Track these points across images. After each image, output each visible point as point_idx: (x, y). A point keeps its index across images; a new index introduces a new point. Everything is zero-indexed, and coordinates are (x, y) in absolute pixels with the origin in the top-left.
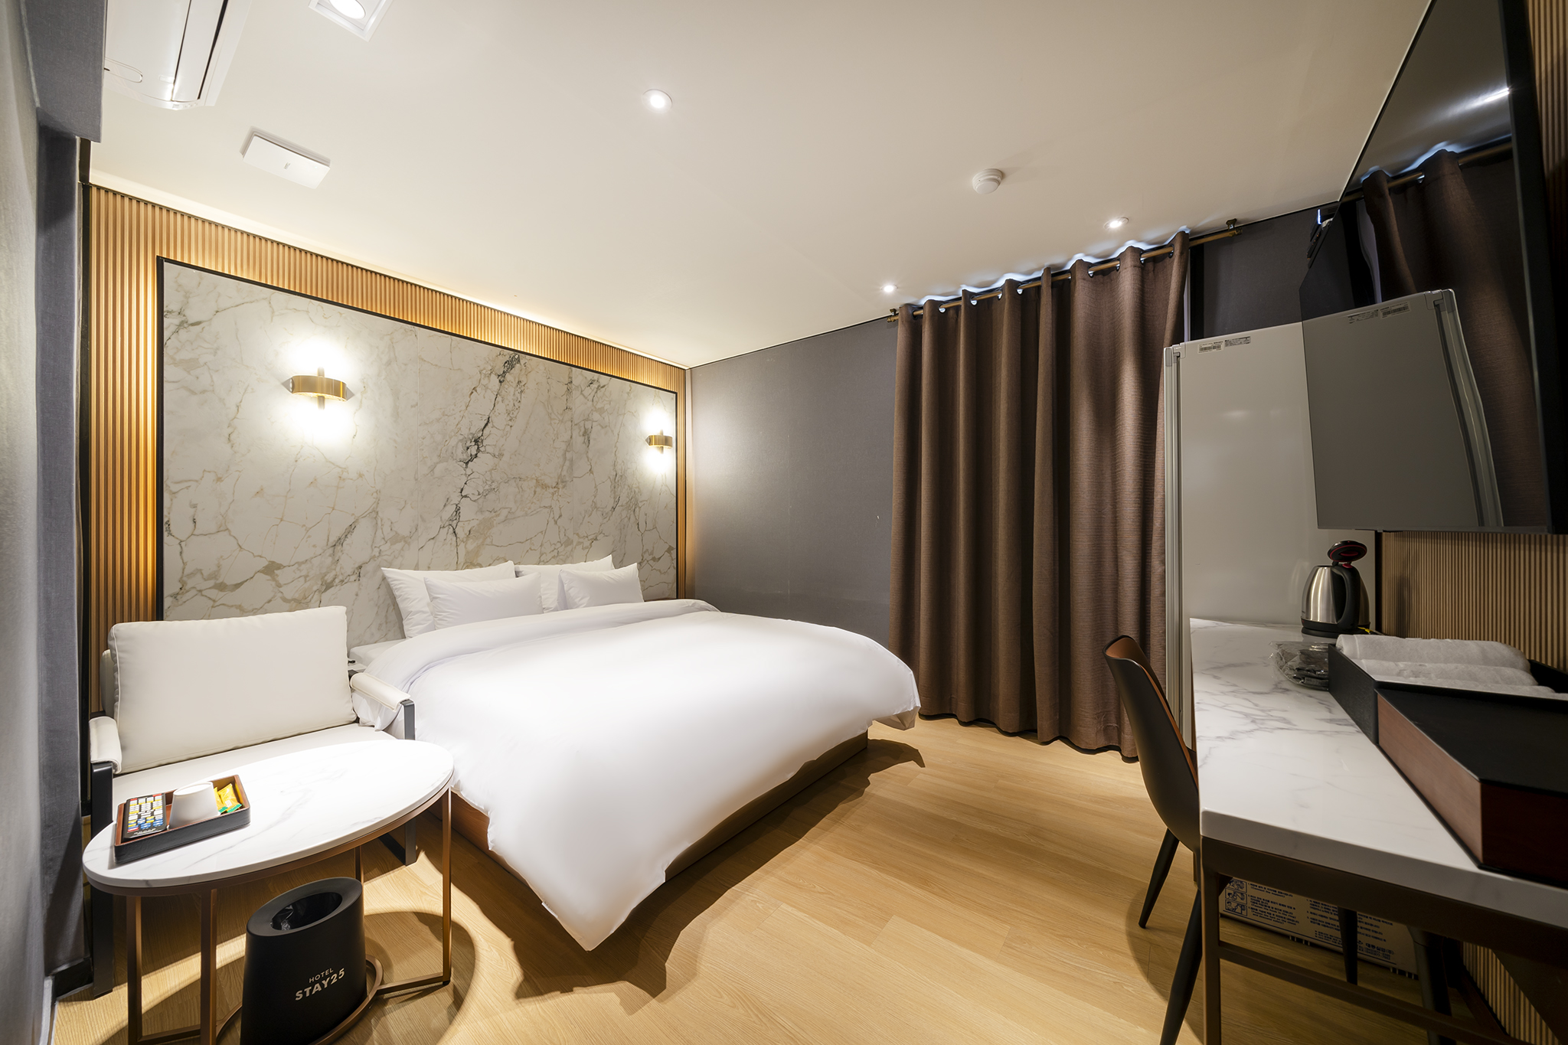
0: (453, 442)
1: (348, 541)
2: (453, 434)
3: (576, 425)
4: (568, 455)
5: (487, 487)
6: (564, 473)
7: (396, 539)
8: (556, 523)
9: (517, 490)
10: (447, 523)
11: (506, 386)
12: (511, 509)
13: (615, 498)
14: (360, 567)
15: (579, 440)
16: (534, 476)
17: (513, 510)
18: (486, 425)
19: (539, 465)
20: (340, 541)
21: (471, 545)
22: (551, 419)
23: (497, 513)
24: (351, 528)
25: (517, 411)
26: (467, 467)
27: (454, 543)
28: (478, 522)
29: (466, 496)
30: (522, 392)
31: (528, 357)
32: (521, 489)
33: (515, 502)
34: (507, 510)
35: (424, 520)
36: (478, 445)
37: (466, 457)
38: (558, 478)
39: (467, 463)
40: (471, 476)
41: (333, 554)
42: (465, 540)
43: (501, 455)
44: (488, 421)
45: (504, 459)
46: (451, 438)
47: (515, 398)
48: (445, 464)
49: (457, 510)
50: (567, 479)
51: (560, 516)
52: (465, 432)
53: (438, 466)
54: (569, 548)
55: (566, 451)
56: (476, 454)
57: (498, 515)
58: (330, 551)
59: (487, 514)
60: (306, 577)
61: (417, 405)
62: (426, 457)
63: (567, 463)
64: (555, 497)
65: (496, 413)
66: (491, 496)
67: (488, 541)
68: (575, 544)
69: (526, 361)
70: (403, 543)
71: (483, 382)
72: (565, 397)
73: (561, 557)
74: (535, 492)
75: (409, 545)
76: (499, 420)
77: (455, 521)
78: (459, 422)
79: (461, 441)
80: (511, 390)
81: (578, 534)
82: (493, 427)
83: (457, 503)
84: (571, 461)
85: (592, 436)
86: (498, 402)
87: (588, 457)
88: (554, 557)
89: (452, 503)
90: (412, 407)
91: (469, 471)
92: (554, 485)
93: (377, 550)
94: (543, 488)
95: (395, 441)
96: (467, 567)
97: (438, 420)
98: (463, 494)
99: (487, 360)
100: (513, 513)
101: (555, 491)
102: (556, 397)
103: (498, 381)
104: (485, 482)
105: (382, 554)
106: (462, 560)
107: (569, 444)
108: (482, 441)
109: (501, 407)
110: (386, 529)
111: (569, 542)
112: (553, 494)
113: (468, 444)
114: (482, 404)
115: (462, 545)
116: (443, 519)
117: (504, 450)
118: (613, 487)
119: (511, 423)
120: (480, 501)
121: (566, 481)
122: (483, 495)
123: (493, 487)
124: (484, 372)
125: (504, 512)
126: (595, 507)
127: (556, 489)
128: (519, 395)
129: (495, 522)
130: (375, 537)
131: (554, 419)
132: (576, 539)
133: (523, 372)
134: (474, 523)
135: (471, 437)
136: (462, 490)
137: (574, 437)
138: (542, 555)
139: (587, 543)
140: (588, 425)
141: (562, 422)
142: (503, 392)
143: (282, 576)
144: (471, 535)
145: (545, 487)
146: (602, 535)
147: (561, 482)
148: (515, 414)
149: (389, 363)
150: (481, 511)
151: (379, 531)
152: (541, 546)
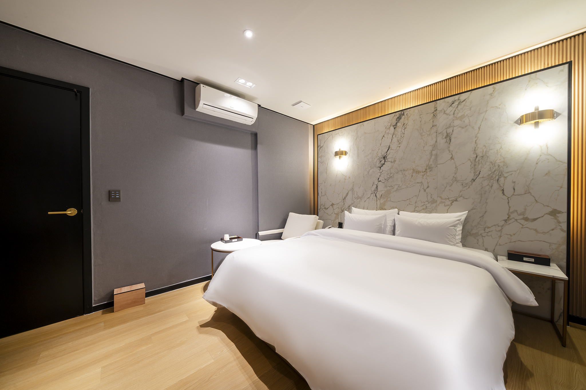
0: (375, 161)
1: (347, 198)
2: (375, 157)
3: (440, 133)
4: (434, 153)
5: (388, 176)
6: (431, 163)
7: (358, 198)
8: (425, 191)
9: (402, 176)
10: (373, 192)
11: (397, 129)
12: (399, 185)
13: (475, 173)
14: (349, 206)
15: (442, 141)
16: (411, 168)
17: (400, 186)
18: (388, 149)
19: (414, 162)
20: (345, 198)
21: (382, 201)
22: (422, 136)
23: (393, 187)
24: (347, 194)
25: (403, 138)
26: (380, 169)
27: (376, 200)
28: (384, 191)
29: (380, 181)
30: (405, 128)
31: (408, 110)
32: (404, 175)
33: (402, 181)
34: (397, 186)
35: (366, 191)
36: (385, 159)
37: (380, 165)
38: (427, 166)
39: (380, 168)
40: (382, 173)
41: (343, 202)
42: (380, 199)
43: (395, 161)
44: (389, 148)
45: (396, 162)
46: (374, 159)
47: (402, 133)
48: (373, 169)
49: (377, 187)
50: (433, 166)
51: (428, 187)
52: (380, 155)
53: (370, 170)
54: (434, 205)
55: (433, 150)
56: (384, 163)
57: (393, 188)
58: (343, 201)
59: (388, 188)
60: (338, 208)
61: (364, 150)
62: (367, 168)
63: (433, 157)
64: (425, 177)
65: (393, 143)
66: (390, 180)
67: (389, 199)
68: (438, 202)
69: (408, 112)
70: (360, 199)
71: (387, 132)
72: (432, 120)
73: (428, 209)
74: (412, 176)
75: (362, 200)
76: (394, 146)
77: (376, 191)
78: (378, 152)
79: (378, 159)
80: (400, 130)
81: (441, 197)
82: (391, 149)
83: (377, 184)
84: (436, 155)
85: (453, 137)
86: (393, 138)
87: (449, 150)
88: (423, 209)
89: (375, 184)
90: (362, 151)
91: (381, 171)
92: (424, 170)
93: (353, 201)
94: (417, 173)
95: (358, 165)
96: (380, 210)
97: (370, 153)
98: (379, 180)
99: (389, 121)
100: (400, 187)
101: (425, 174)
102: (425, 123)
103: (393, 128)
104: (388, 174)
105: (355, 202)
106: (378, 207)
107: (434, 146)
108: (387, 157)
109: (395, 140)
110: (356, 194)
111: (434, 201)
112: (423, 176)
113: (381, 160)
114: (387, 142)
115: (379, 200)
116: (372, 190)
117: (396, 159)
118: (472, 166)
119: (399, 145)
120: (385, 183)
121: (432, 168)
122: (386, 180)
123: (391, 176)
124: (387, 127)
125: (396, 187)
126: (455, 180)
127: (425, 173)
128: (404, 131)
129: (392, 191)
130: (353, 197)
131: (424, 135)
132: (439, 200)
133: (406, 118)
134: (383, 192)
135: (382, 156)
136: (379, 179)
137: (438, 141)
138: (416, 207)
139: (448, 202)
140: (450, 130)
141: (429, 135)
142: (396, 132)
143: (335, 207)
144: (382, 197)
145: (418, 172)
146: (462, 198)
147: (429, 168)
148: (402, 140)
149: (356, 139)
150: (386, 187)
151: (354, 195)
152: (416, 203)
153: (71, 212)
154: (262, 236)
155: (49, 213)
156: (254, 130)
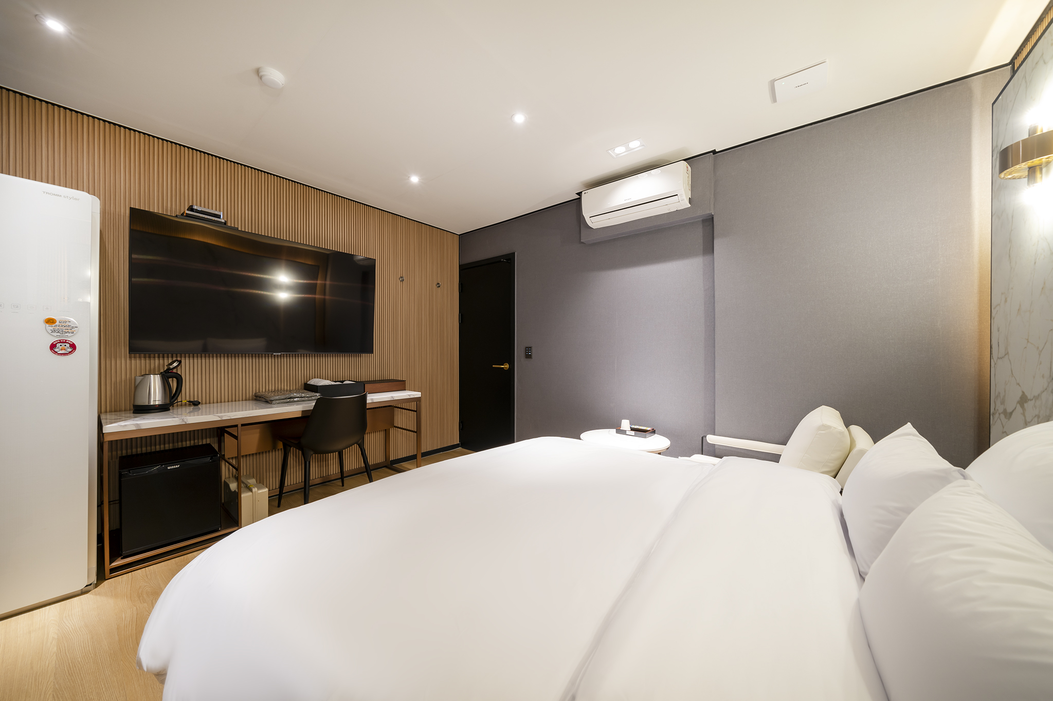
58: (1051, 387)
153: (506, 366)
154: (724, 448)
155: (493, 366)
156: (702, 212)
